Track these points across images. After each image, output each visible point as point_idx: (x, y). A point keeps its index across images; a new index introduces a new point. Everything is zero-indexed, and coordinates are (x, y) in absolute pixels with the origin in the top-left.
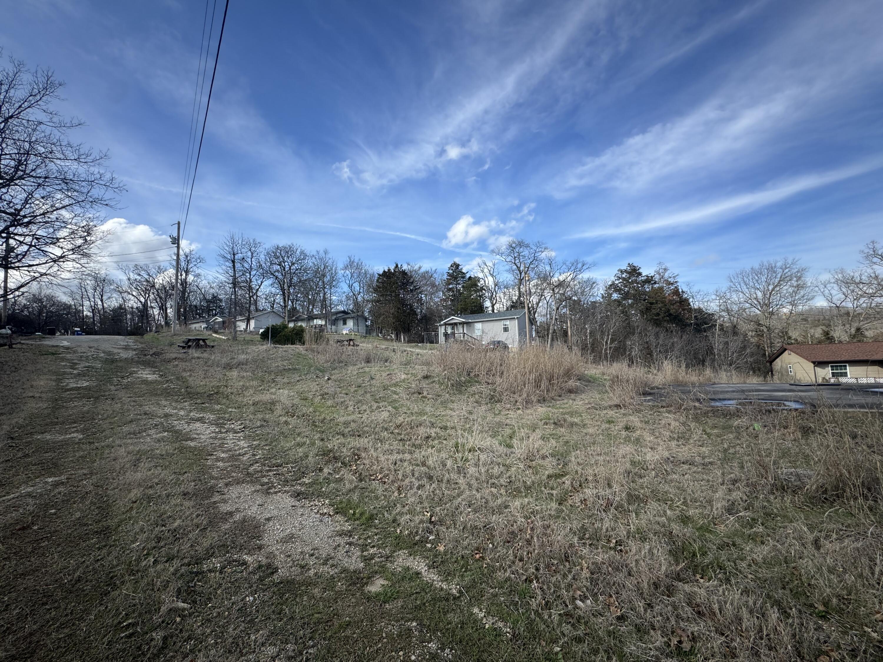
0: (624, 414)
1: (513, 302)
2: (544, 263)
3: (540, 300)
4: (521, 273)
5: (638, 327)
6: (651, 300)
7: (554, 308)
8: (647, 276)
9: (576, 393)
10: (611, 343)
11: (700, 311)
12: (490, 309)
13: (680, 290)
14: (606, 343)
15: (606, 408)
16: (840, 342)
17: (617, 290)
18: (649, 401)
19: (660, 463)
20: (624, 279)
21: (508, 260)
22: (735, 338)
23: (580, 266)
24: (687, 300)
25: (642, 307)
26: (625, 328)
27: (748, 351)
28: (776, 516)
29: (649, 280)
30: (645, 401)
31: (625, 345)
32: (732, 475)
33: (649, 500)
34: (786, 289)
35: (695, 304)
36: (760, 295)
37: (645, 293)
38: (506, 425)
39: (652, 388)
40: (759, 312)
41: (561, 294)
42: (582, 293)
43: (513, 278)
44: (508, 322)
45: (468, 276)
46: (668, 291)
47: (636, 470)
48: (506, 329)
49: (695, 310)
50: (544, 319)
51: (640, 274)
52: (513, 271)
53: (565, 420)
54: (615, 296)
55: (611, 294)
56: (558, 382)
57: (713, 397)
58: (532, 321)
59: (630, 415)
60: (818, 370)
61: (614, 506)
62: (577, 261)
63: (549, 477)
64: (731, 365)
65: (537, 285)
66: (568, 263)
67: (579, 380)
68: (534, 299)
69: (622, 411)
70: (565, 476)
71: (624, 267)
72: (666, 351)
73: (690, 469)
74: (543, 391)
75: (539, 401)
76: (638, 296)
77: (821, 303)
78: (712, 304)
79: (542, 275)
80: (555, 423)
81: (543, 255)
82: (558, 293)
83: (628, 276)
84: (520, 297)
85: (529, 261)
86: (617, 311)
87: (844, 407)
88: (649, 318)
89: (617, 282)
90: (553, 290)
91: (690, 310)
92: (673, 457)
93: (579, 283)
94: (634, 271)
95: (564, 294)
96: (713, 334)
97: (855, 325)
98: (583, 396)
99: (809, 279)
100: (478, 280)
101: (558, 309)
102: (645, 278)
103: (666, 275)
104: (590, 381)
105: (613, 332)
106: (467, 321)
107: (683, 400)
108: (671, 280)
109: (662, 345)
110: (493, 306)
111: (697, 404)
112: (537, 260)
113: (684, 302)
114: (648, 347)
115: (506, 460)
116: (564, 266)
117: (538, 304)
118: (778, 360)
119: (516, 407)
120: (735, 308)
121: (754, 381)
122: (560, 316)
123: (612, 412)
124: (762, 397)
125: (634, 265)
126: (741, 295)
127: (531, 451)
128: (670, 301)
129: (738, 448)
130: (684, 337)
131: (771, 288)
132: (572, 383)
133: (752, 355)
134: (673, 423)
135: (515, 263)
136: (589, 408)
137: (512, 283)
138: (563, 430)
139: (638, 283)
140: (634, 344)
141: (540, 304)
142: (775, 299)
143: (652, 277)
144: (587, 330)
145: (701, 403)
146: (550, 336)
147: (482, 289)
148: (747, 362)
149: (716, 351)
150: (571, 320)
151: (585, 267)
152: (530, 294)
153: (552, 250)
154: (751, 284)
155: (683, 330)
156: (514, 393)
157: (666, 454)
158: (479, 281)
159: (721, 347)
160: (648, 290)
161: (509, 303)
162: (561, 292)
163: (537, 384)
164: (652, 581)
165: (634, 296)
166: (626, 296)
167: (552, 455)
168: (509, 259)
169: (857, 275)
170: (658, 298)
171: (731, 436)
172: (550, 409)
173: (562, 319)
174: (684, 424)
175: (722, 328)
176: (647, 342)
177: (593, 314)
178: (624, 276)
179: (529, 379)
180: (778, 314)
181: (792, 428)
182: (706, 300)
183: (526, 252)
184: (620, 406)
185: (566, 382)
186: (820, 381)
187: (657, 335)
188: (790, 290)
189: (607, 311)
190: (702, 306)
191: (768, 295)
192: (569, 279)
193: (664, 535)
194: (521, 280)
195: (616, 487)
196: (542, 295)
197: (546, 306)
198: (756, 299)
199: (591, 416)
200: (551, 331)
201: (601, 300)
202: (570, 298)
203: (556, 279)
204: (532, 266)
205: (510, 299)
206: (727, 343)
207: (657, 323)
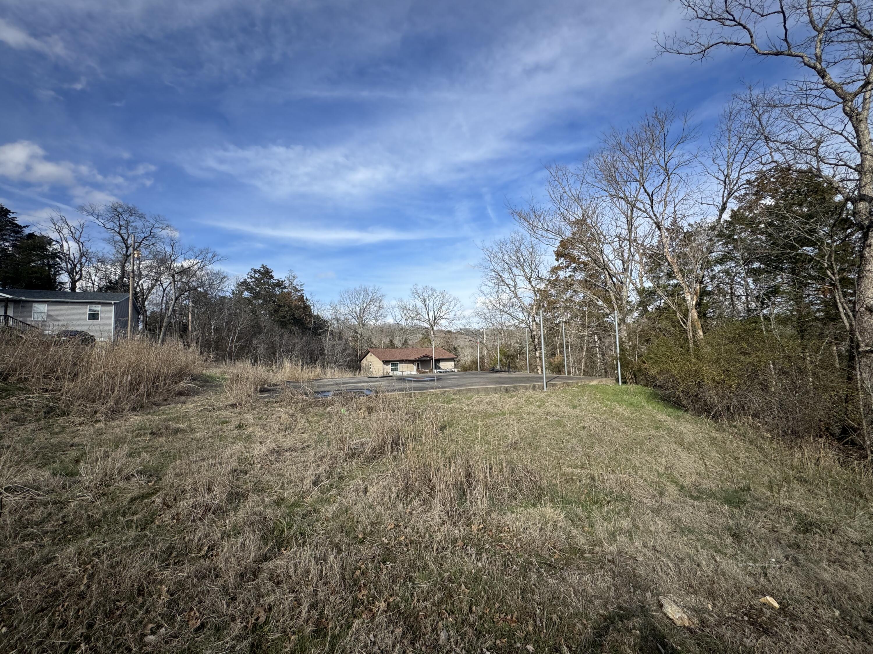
0: (239, 413)
1: (110, 282)
2: (163, 243)
3: (153, 286)
4: (127, 248)
5: (265, 326)
6: (280, 303)
7: (173, 297)
8: (278, 280)
9: (188, 395)
10: (237, 342)
11: (317, 317)
12: (68, 285)
13: (305, 298)
14: (232, 341)
15: (220, 409)
16: (397, 347)
17: (249, 288)
18: (265, 398)
19: (266, 455)
20: (256, 279)
21: (108, 226)
22: (340, 342)
23: (210, 255)
24: (309, 307)
25: (271, 308)
26: (253, 327)
27: (347, 352)
28: (346, 477)
29: (279, 284)
30: (261, 398)
31: (251, 343)
32: (321, 453)
33: (250, 494)
34: (373, 308)
35: (315, 311)
36: (358, 310)
37: (275, 295)
38: (72, 446)
39: (270, 386)
40: (356, 323)
41: (183, 282)
42: (211, 286)
43: (114, 251)
44: (99, 308)
45: (27, 231)
46: (295, 296)
47: (243, 467)
48: (94, 317)
49: (315, 316)
50: (157, 309)
51: (272, 277)
52: (115, 242)
53: (167, 428)
54: (246, 294)
55: (243, 292)
56: (165, 384)
57: (319, 390)
58: (139, 310)
59: (245, 413)
60: (385, 366)
61: (212, 510)
62: (207, 249)
63: (133, 500)
64: (335, 363)
65: (151, 267)
66: (195, 250)
67: (194, 380)
68: (146, 284)
69: (238, 410)
70: (156, 493)
71: (258, 267)
72: (288, 351)
73: (291, 455)
74: (142, 396)
75: (134, 409)
76: (269, 297)
77: (390, 320)
78: (327, 313)
79: (160, 256)
80: (152, 433)
81: (164, 233)
82: (180, 280)
83: (261, 276)
84: (122, 276)
85: (142, 236)
86: (247, 309)
87: (391, 391)
88: (277, 319)
89: (249, 281)
90: (173, 277)
91: (311, 316)
92: (279, 447)
93: (207, 274)
94: (266, 273)
95: (186, 283)
96: (326, 337)
97: (405, 337)
98: (196, 398)
99: (385, 303)
100: (50, 242)
101: (177, 299)
102: (276, 281)
103: (295, 283)
104: (208, 381)
105: (240, 330)
106: (16, 298)
107: (293, 394)
108: (299, 287)
109: (285, 345)
110: (74, 282)
111: (304, 397)
112: (153, 237)
113: (306, 308)
114: (273, 347)
115: (61, 495)
116: (191, 252)
117: (150, 290)
118: (364, 360)
119: (94, 420)
120: (342, 318)
121: (348, 376)
122: (181, 308)
123: (227, 412)
124: (350, 388)
125: (268, 267)
126: (347, 309)
127: (108, 472)
128: (296, 306)
129: (329, 430)
130: (304, 339)
131: (365, 305)
132: (183, 385)
133: (349, 355)
134: (283, 416)
135: (119, 233)
136: (201, 411)
137: (112, 257)
138: (162, 439)
139: (269, 285)
140: (260, 343)
141: (154, 290)
142: (366, 314)
143: (282, 282)
144: (211, 326)
145: (308, 396)
146: (163, 330)
147: (54, 255)
148: (346, 361)
149: (326, 351)
150: (193, 314)
151: (215, 259)
152: (140, 275)
153: (176, 230)
154: (354, 301)
155: (304, 333)
156: (94, 402)
157: (273, 446)
158: (50, 244)
159: (330, 348)
160: (278, 293)
161: (103, 283)
162: (184, 280)
163: (133, 387)
164: (239, 573)
165: (265, 297)
166: (257, 296)
167: (140, 473)
168: (110, 225)
169: (408, 304)
170: (286, 302)
171: (326, 421)
172: (149, 416)
173: (183, 311)
174: (292, 416)
175: (332, 334)
176: (272, 342)
177: (221, 309)
178: (257, 276)
179: (121, 382)
180: (367, 326)
181: (364, 409)
182: (323, 308)
183: (139, 224)
184: (236, 405)
185: (176, 383)
186: (385, 374)
187: (282, 336)
188: (375, 309)
189: (236, 308)
190: (320, 314)
191: (363, 310)
192: (195, 267)
193: (259, 523)
194: (127, 257)
195: (217, 490)
196: (157, 280)
197: (161, 293)
198: (355, 312)
199: (201, 419)
200: (164, 324)
201: (231, 296)
202: (195, 289)
203: (179, 265)
204: (145, 242)
205: (106, 277)
206: (334, 346)
207: (283, 325)
